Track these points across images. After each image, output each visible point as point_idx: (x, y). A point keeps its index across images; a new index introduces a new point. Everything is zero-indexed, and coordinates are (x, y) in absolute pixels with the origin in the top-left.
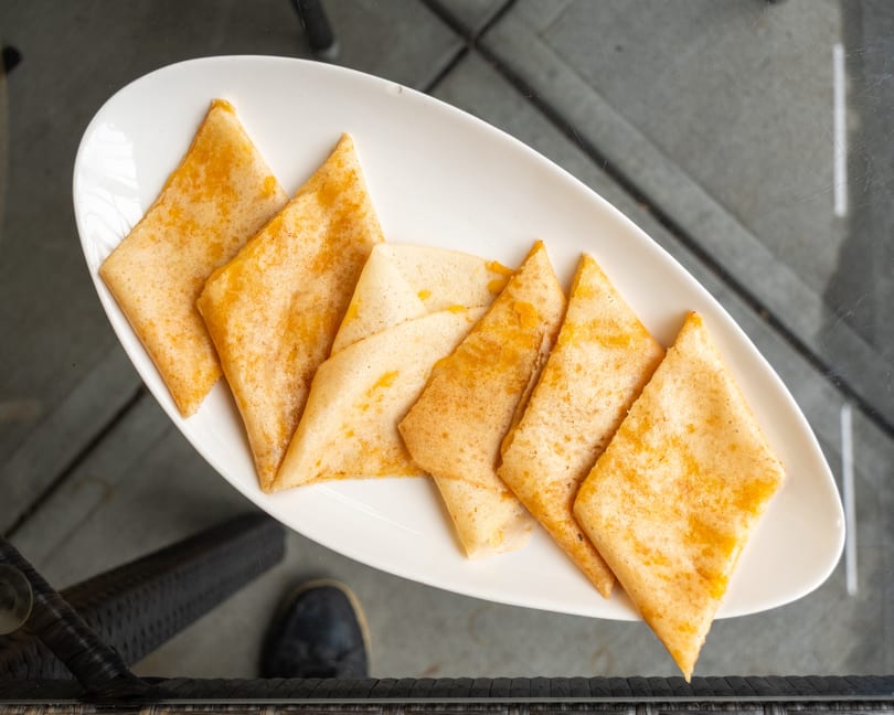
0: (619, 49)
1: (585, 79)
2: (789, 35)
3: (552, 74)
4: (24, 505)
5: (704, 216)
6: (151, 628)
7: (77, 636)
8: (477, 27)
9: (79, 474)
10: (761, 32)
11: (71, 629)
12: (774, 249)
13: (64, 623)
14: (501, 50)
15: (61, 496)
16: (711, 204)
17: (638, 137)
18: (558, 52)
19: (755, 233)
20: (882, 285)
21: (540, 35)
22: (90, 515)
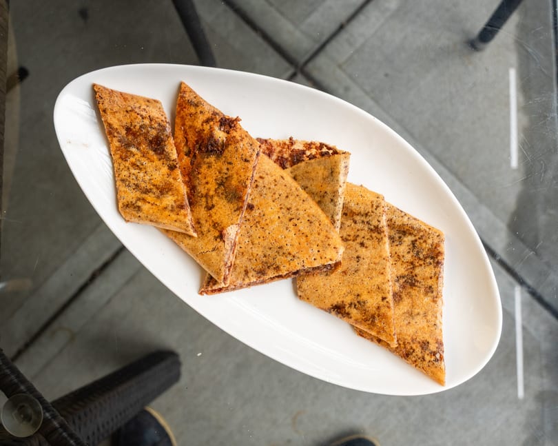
0: (386, 75)
1: (367, 93)
2: (487, 70)
4: (21, 344)
6: (103, 426)
7: (69, 439)
8: (302, 60)
9: (55, 325)
10: (471, 67)
11: (65, 434)
12: (478, 196)
13: (61, 430)
14: (316, 74)
15: (44, 339)
18: (350, 77)
19: (467, 186)
20: (542, 219)
21: (340, 66)
22: (61, 351)
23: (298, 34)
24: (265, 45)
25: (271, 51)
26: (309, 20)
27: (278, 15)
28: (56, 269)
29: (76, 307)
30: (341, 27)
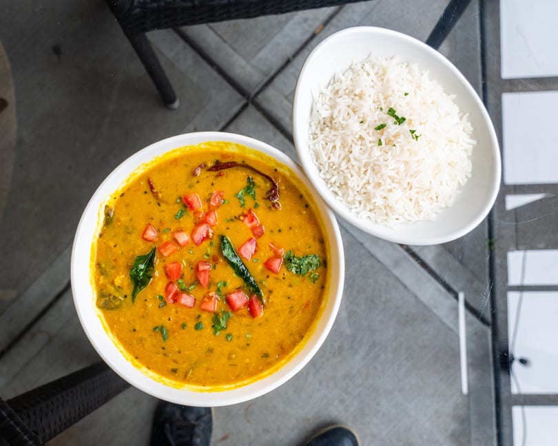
7: (15, 426)
8: (253, 93)
9: (35, 329)
14: (265, 105)
15: (24, 341)
21: (287, 97)
22: (40, 352)
23: (249, 68)
24: (220, 78)
25: (225, 83)
26: (260, 55)
27: (231, 51)
28: (35, 279)
29: (53, 312)
30: (288, 62)
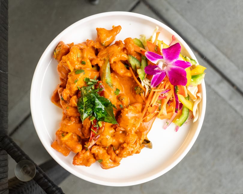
0: (188, 2)
3: (167, 10)
5: (216, 56)
7: (48, 182)
11: (46, 180)
13: (44, 178)
16: (218, 52)
17: (195, 30)
18: (169, 3)
